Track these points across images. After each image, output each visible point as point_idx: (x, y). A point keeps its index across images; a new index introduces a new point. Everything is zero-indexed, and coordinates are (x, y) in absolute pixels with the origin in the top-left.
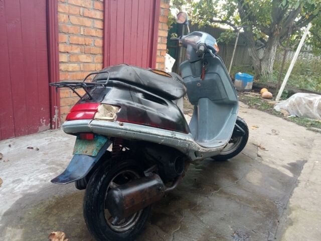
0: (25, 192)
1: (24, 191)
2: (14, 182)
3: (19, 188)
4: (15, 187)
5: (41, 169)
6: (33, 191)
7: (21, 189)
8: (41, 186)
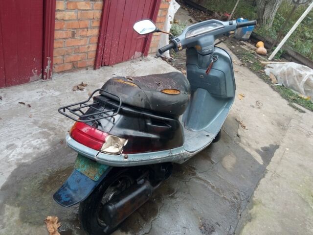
0: (20, 162)
1: (18, 160)
2: (8, 147)
3: (14, 156)
4: (10, 155)
5: (34, 132)
6: (27, 161)
7: (15, 157)
8: (34, 156)
